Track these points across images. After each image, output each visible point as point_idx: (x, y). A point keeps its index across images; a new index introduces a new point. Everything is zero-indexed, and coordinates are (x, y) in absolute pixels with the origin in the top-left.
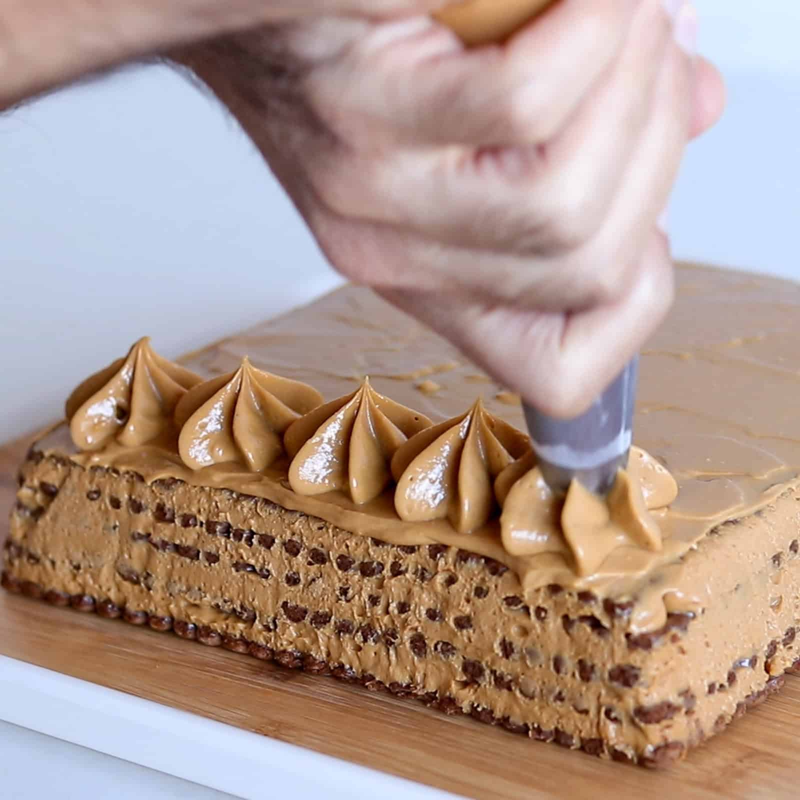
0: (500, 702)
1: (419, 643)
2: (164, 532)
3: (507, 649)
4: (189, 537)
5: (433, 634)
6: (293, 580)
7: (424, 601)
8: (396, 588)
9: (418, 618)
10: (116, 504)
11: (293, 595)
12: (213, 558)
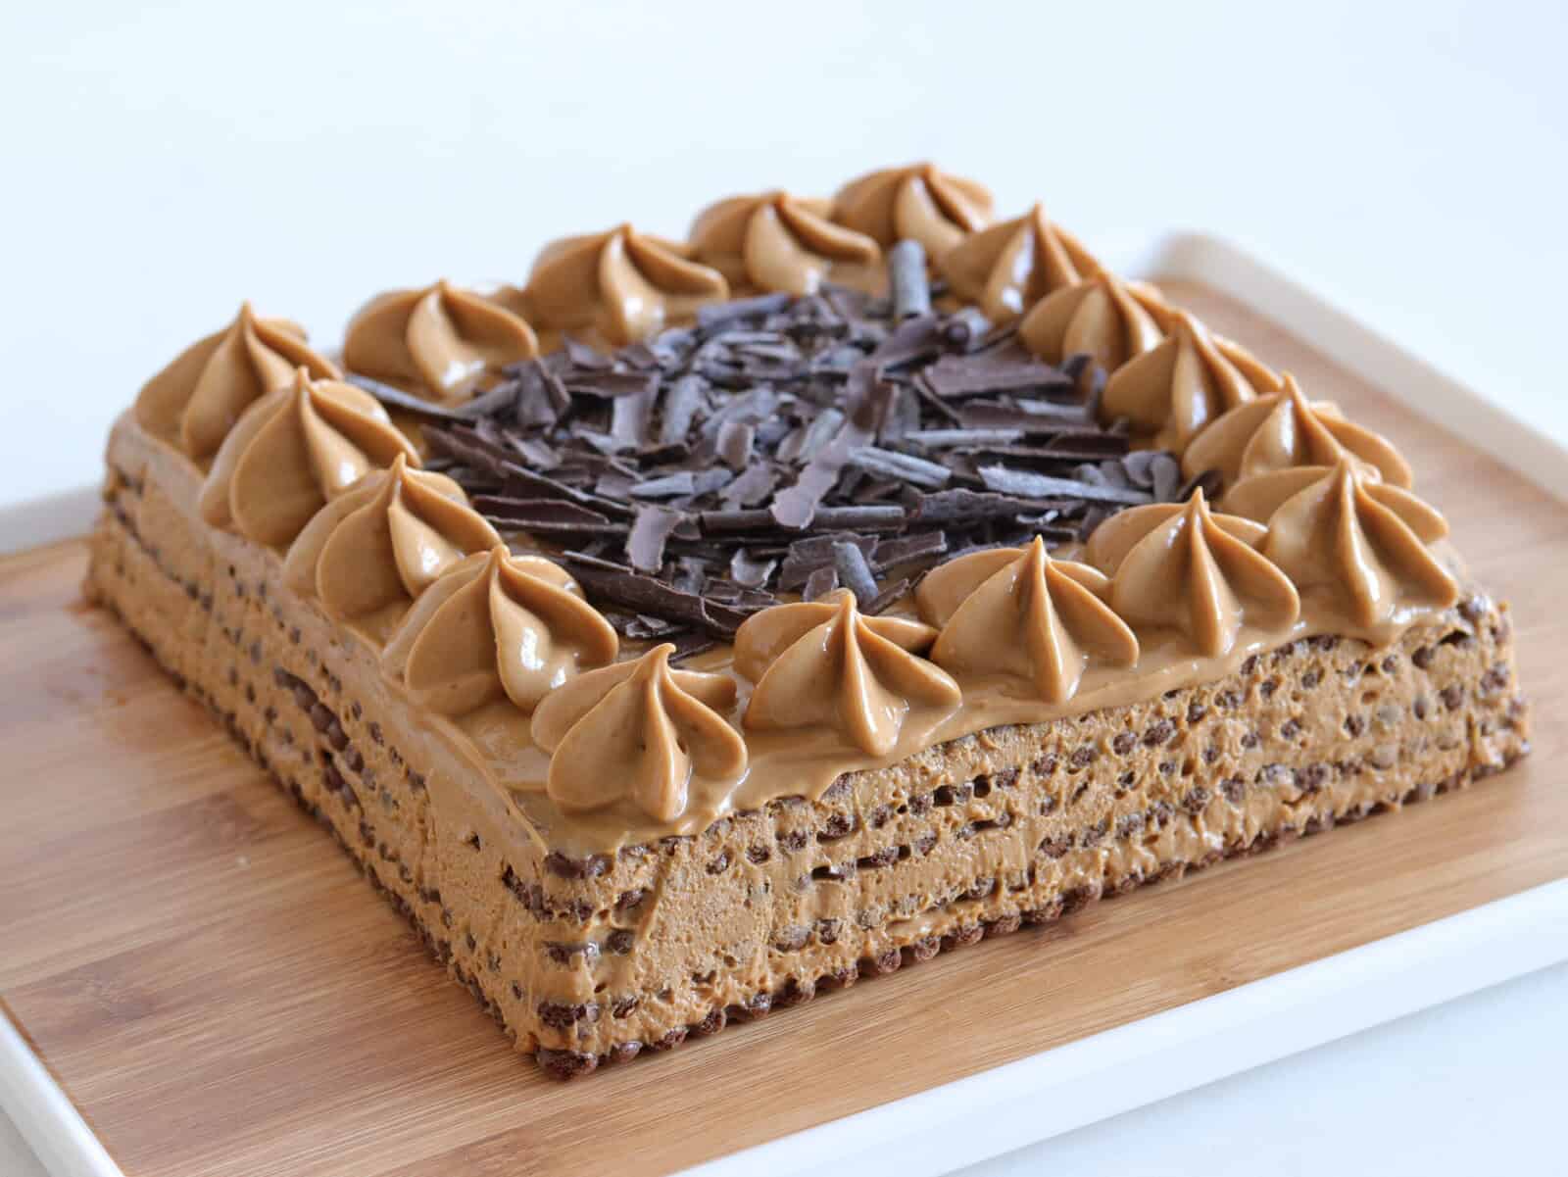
1: (1234, 786)
2: (849, 849)
4: (886, 840)
5: (1254, 764)
8: (1199, 738)
10: (760, 856)
11: (1053, 826)
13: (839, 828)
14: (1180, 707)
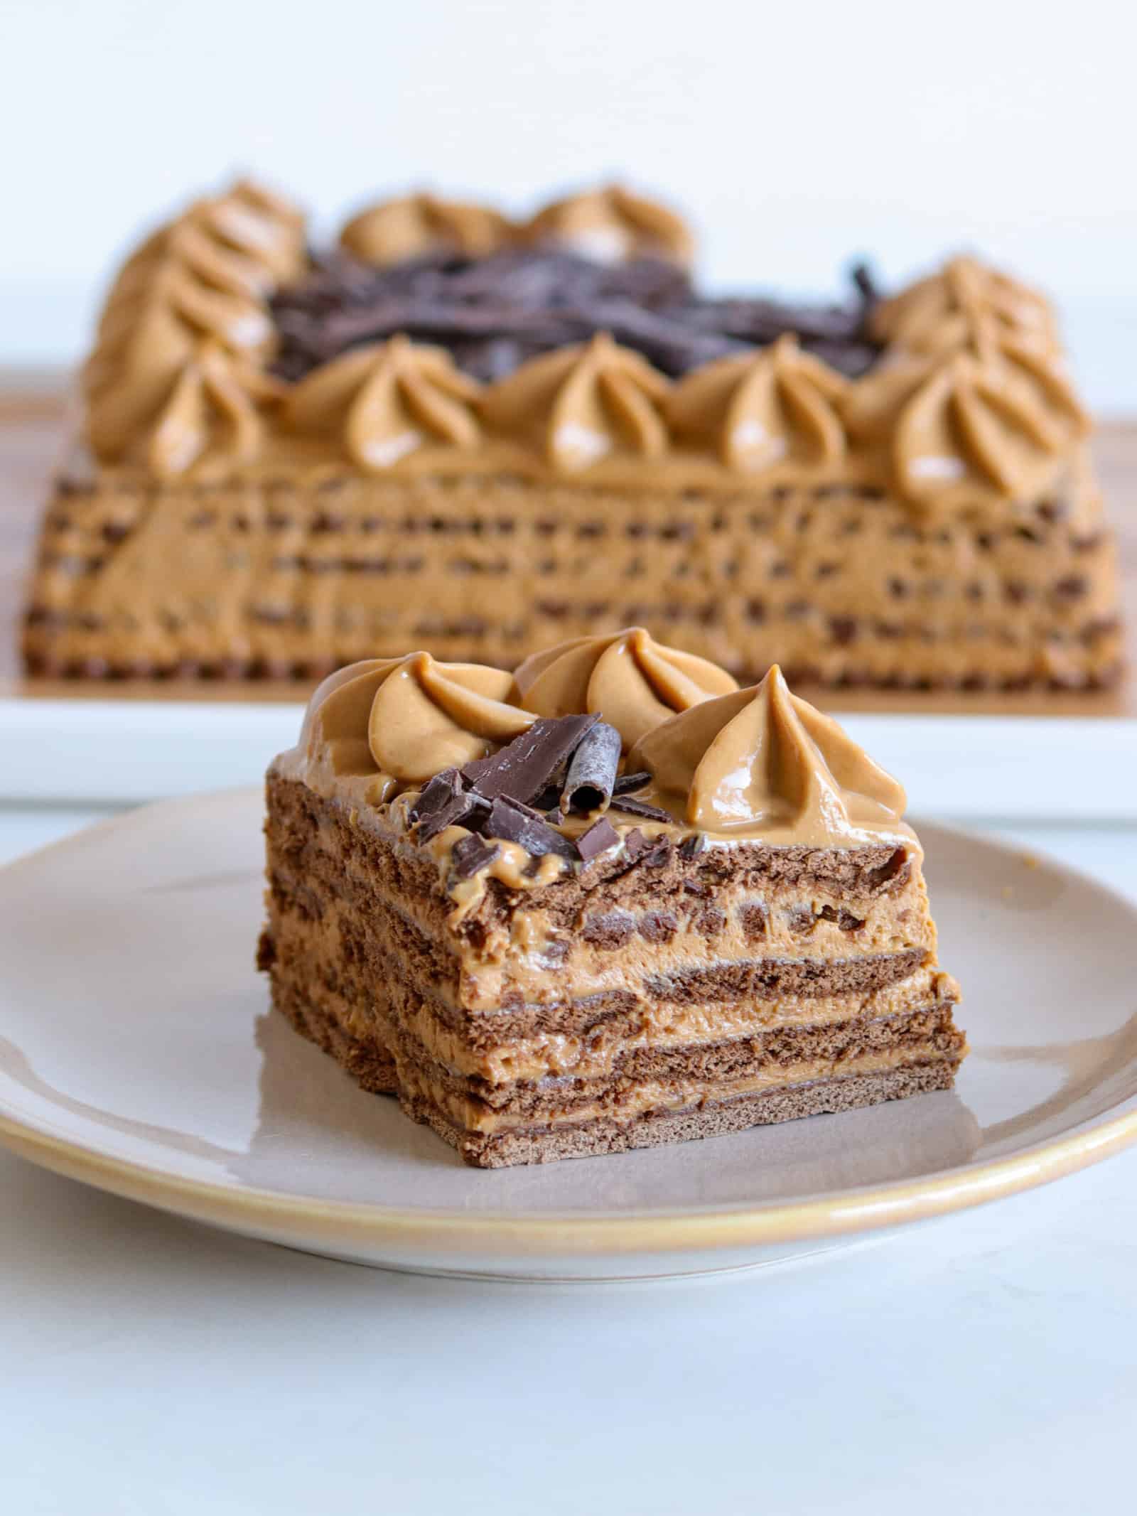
0: (883, 656)
1: (756, 611)
2: (330, 548)
3: (897, 589)
4: (372, 547)
5: (778, 594)
6: (549, 567)
7: (763, 553)
8: (719, 549)
9: (756, 578)
10: (242, 524)
11: (553, 588)
12: (414, 566)
13: (322, 525)
14: (699, 512)
